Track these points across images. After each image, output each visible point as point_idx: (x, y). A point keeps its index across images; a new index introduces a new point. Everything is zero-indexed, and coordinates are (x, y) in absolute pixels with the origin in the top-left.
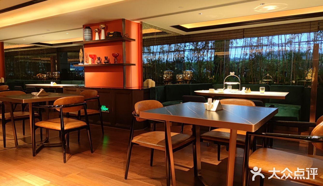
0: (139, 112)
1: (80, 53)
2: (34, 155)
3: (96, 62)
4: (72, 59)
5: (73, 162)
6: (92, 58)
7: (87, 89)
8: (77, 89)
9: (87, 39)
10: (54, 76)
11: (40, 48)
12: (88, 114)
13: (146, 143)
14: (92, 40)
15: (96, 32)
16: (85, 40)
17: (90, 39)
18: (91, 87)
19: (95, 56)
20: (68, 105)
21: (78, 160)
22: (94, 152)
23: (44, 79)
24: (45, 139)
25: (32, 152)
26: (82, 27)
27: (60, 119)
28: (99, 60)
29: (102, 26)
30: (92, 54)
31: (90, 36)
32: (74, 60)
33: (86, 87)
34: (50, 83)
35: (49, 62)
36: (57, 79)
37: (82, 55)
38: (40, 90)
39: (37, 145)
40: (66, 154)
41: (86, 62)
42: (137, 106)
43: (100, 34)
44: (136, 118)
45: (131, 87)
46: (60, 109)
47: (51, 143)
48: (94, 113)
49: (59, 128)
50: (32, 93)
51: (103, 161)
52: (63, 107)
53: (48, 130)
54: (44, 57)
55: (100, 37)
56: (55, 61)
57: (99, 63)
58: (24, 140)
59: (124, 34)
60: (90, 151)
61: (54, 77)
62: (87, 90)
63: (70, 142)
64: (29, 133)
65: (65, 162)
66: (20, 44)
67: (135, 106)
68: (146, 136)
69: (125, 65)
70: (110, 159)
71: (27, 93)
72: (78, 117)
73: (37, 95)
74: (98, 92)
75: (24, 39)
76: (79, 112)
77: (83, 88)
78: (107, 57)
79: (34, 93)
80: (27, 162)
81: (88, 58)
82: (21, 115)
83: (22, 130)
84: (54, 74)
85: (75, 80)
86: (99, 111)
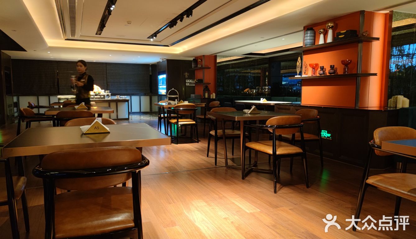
0: (381, 143)
1: (298, 63)
2: (243, 178)
3: (318, 73)
4: (286, 70)
5: (285, 194)
6: (313, 68)
7: (305, 108)
8: (292, 107)
9: (308, 43)
10: (264, 91)
11: (251, 59)
12: (305, 139)
13: (389, 187)
14: (315, 44)
15: (320, 34)
16: (306, 45)
17: (312, 44)
18: (309, 105)
19: (317, 65)
20: (282, 125)
21: (290, 193)
22: (310, 187)
23: (253, 95)
24: (254, 163)
25: (241, 174)
26: (303, 28)
27: (272, 141)
28: (323, 70)
29: (330, 24)
30: (314, 62)
31: (312, 40)
32: (288, 71)
33: (302, 105)
34: (260, 100)
35: (259, 75)
36: (267, 95)
37: (300, 64)
38: (251, 108)
39: (246, 168)
40: (277, 183)
41: (305, 73)
42: (378, 134)
43: (326, 36)
44: (375, 150)
45: (368, 107)
46: (273, 129)
47: (259, 168)
48: (312, 138)
49: (270, 152)
50: (244, 110)
51: (322, 200)
52: (277, 128)
53: (257, 152)
54: (254, 69)
55: (325, 39)
56: (266, 74)
57: (322, 74)
58: (233, 160)
59: (361, 32)
60: (305, 185)
61: (264, 93)
62: (305, 110)
63: (280, 171)
64: (239, 154)
65: (275, 192)
66: (232, 56)
67: (374, 134)
68: (390, 178)
69: (360, 75)
70: (332, 200)
71: (238, 110)
72: (292, 142)
73: (249, 113)
74: (319, 112)
75: (236, 50)
76: (294, 135)
77: (299, 106)
78: (334, 66)
79: (246, 111)
80: (236, 184)
81: (308, 68)
82: (232, 134)
83: (231, 150)
84: (264, 89)
85: (288, 96)
86: (319, 137)
